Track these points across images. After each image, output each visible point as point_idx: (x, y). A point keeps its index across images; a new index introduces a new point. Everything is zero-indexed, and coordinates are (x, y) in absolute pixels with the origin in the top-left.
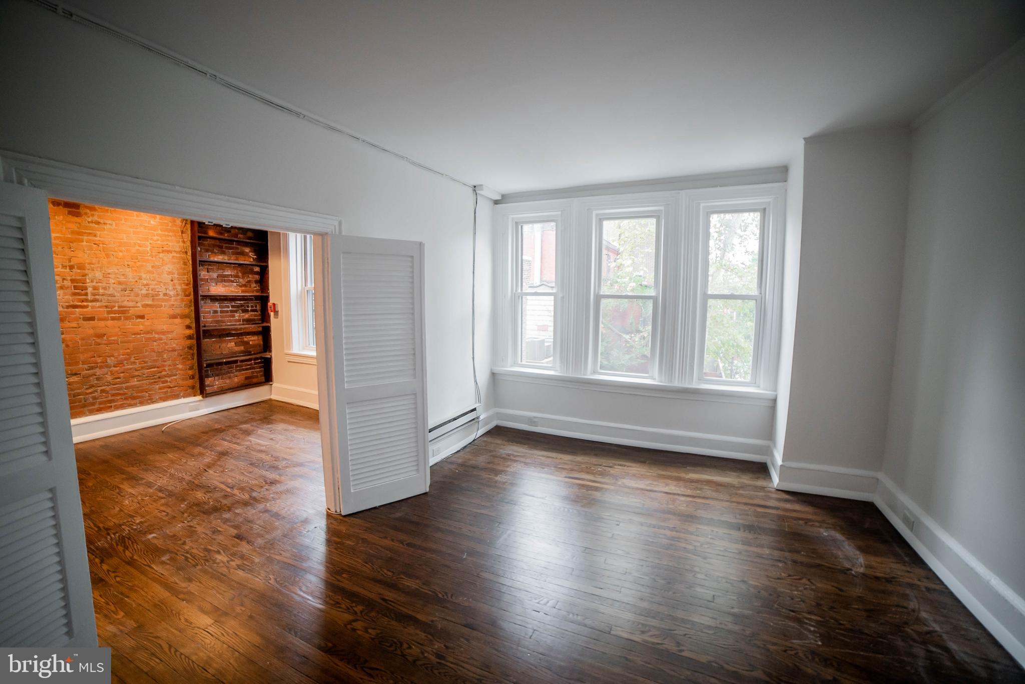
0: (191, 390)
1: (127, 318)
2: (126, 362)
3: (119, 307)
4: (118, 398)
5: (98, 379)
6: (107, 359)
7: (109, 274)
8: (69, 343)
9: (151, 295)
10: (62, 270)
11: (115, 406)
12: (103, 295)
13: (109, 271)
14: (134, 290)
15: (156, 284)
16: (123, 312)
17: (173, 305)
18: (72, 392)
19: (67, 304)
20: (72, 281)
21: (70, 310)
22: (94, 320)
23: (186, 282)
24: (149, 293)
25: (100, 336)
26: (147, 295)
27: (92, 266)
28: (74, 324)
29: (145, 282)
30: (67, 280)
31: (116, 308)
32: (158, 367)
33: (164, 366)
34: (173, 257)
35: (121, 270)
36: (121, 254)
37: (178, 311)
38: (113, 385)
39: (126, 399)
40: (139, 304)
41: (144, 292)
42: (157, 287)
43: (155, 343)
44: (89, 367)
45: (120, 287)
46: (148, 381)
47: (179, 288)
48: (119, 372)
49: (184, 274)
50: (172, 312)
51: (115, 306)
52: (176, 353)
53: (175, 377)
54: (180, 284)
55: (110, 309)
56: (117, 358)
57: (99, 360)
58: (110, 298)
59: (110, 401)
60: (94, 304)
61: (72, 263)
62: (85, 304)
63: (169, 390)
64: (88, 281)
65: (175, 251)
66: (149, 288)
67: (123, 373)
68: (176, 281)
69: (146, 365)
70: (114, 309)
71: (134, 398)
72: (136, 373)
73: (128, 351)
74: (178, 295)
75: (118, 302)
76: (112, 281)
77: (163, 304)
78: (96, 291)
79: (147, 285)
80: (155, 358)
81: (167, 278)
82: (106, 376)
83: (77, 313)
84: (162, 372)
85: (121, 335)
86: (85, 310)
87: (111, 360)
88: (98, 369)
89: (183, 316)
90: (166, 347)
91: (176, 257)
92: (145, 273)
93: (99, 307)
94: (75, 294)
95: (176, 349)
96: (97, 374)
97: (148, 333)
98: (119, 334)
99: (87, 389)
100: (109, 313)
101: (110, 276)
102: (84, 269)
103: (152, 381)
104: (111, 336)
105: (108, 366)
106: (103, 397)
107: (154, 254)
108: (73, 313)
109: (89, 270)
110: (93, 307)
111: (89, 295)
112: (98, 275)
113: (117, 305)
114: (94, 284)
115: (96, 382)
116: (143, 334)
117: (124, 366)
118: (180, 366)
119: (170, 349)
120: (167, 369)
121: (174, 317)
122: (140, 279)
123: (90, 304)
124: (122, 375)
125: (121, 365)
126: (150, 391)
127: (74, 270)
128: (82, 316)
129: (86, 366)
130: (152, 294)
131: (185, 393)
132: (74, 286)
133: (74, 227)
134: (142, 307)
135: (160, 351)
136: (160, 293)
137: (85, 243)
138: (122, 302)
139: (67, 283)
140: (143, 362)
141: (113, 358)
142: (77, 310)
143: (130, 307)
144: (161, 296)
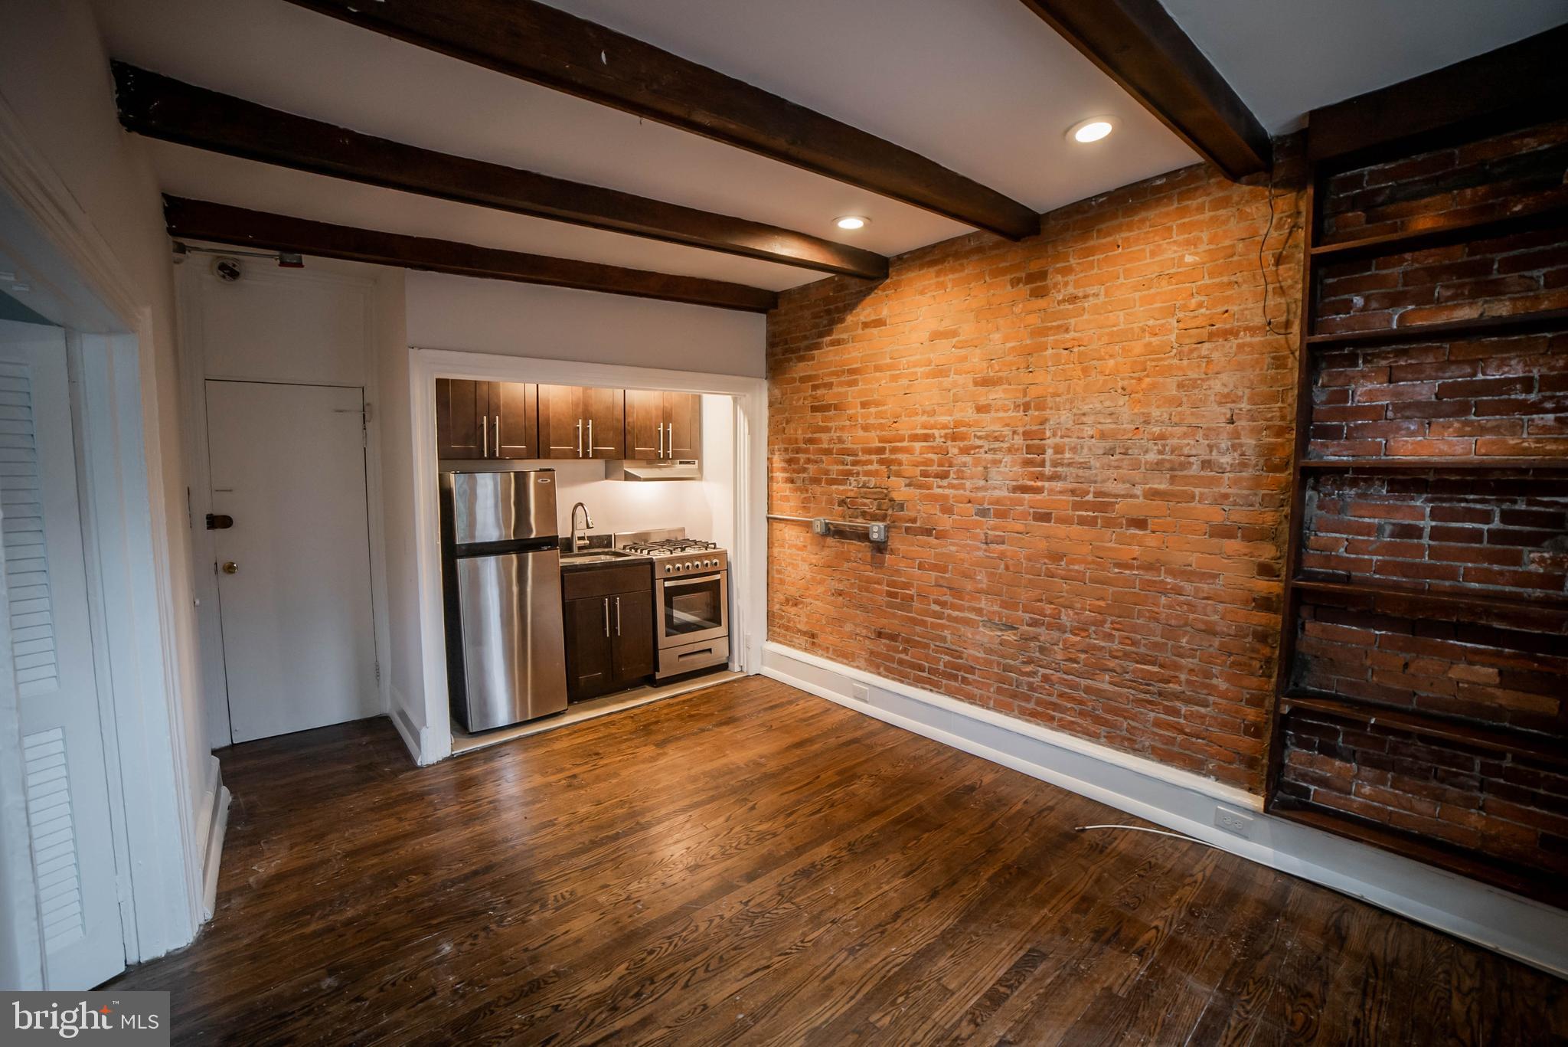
0: (1242, 767)
1: (1109, 524)
2: (1093, 628)
3: (1097, 494)
4: (1069, 705)
5: (1042, 650)
6: (1060, 611)
7: (1084, 414)
8: (1011, 562)
9: (1168, 465)
10: (1014, 414)
11: (1060, 720)
12: (1069, 465)
13: (1086, 408)
14: (1130, 452)
15: (1185, 435)
16: (1103, 507)
17: (1226, 496)
18: (1002, 660)
19: (1014, 483)
20: (1025, 433)
21: (1018, 495)
22: (1049, 521)
23: (1278, 423)
24: (1163, 460)
25: (1056, 557)
26: (1158, 466)
27: (1058, 399)
28: (1019, 527)
29: (1156, 430)
30: (1018, 434)
31: (1090, 497)
32: (1161, 666)
33: (1177, 667)
34: (1240, 347)
35: (1107, 403)
36: (1111, 362)
37: (1239, 516)
38: (1065, 673)
39: (1082, 714)
40: (1138, 490)
41: (1152, 457)
42: (1186, 441)
43: (1163, 598)
44: (1031, 618)
45: (1102, 445)
46: (1133, 692)
47: (1249, 441)
48: (1079, 647)
49: (1273, 398)
50: (1218, 517)
51: (1088, 493)
52: (1216, 641)
53: (1202, 710)
54: (1256, 432)
55: (1078, 499)
56: (1077, 614)
57: (1048, 609)
58: (1081, 472)
59: (1055, 707)
60: (1054, 484)
61: (1028, 399)
62: (1039, 484)
63: (1180, 738)
64: (1048, 433)
65: (1247, 329)
66: (1164, 446)
67: (1086, 652)
68: (1242, 423)
69: (1133, 649)
70: (1087, 498)
71: (1098, 720)
72: (1112, 664)
73: (1102, 603)
74: (1243, 465)
75: (1095, 482)
76: (1089, 431)
77: (1197, 491)
78: (1059, 456)
79: (1162, 437)
80: (1158, 639)
81: (1215, 414)
82: (1056, 647)
83: (1026, 502)
84: (1169, 682)
85: (1093, 562)
86: (1038, 497)
87: (1068, 615)
88: (1044, 628)
89: (1253, 535)
90: (1191, 616)
91: (1250, 345)
92: (1158, 407)
93: (1061, 492)
94: (1028, 463)
95: (1218, 628)
96: (1042, 638)
97: (1149, 567)
98: (1090, 558)
99: (1024, 663)
100: (1077, 506)
101: (1085, 419)
102: (1044, 409)
103: (1142, 696)
104: (1072, 562)
105: (1061, 629)
106: (1044, 692)
107: (1186, 349)
108: (1020, 503)
109: (1051, 409)
110: (1051, 491)
111: (1048, 464)
112: (1065, 417)
113: (1092, 489)
114: (1058, 440)
115: (1037, 654)
116: (1138, 568)
117: (1088, 636)
118: (1221, 684)
119: (1203, 627)
120: (1183, 677)
121: (1225, 532)
122: (1147, 422)
123: (1047, 484)
124: (1083, 656)
125: (1083, 634)
126: (1133, 720)
127: (1030, 412)
128: (1032, 510)
129: (1027, 616)
130: (1169, 461)
131: (1220, 767)
132: (1028, 446)
133: (1034, 320)
134: (1145, 497)
135: (1173, 622)
136: (1192, 459)
137: (1050, 351)
138: (1104, 481)
139: (1019, 441)
140: (1127, 641)
141: (1071, 612)
142: (1026, 496)
143: (1116, 496)
144: (1195, 469)
